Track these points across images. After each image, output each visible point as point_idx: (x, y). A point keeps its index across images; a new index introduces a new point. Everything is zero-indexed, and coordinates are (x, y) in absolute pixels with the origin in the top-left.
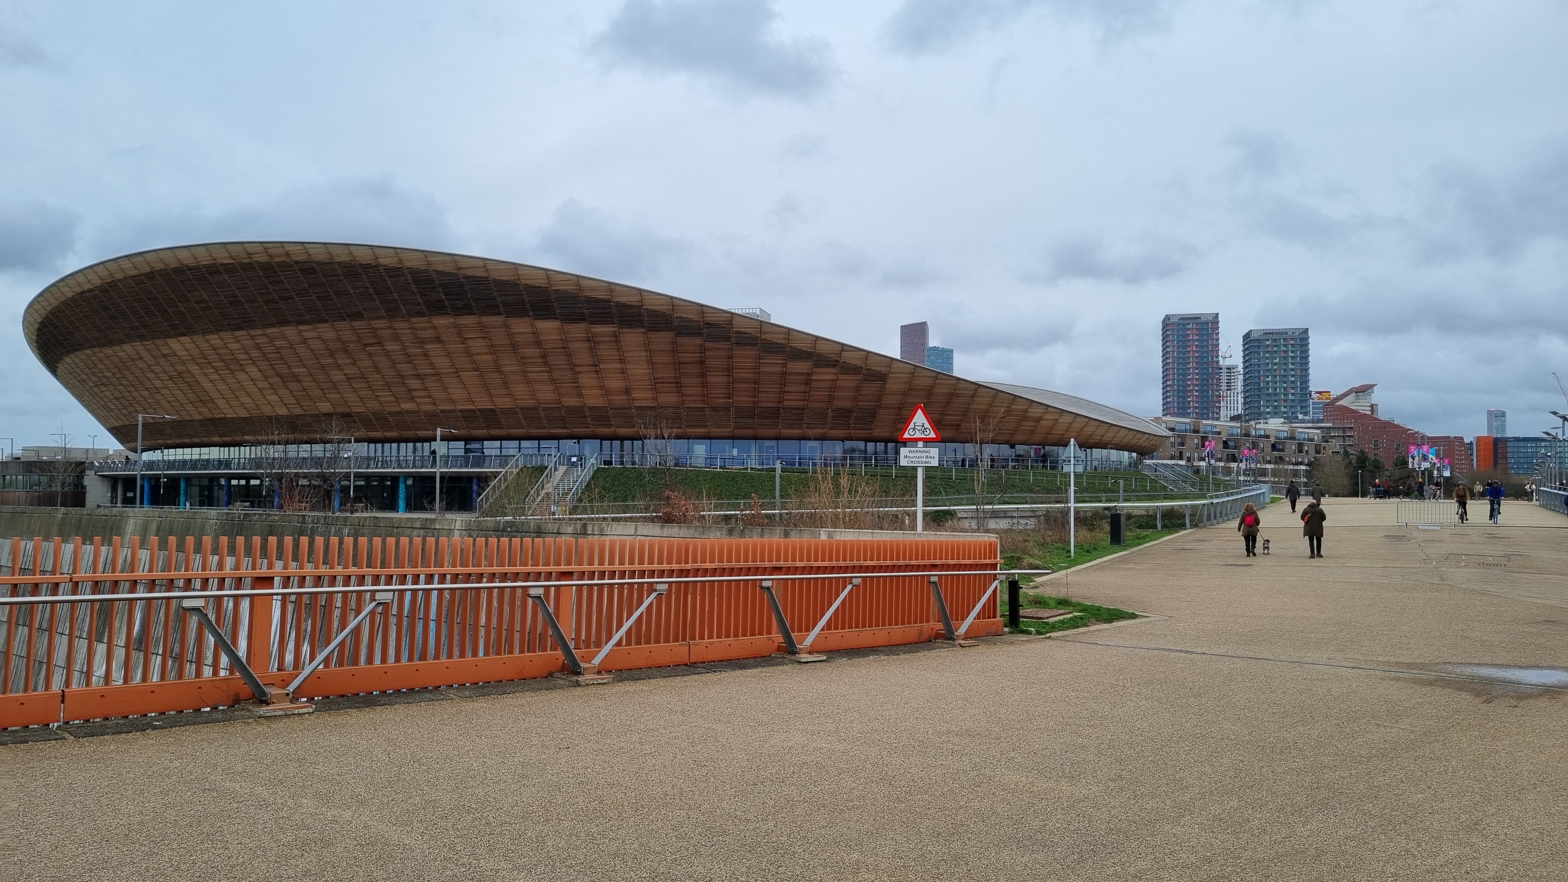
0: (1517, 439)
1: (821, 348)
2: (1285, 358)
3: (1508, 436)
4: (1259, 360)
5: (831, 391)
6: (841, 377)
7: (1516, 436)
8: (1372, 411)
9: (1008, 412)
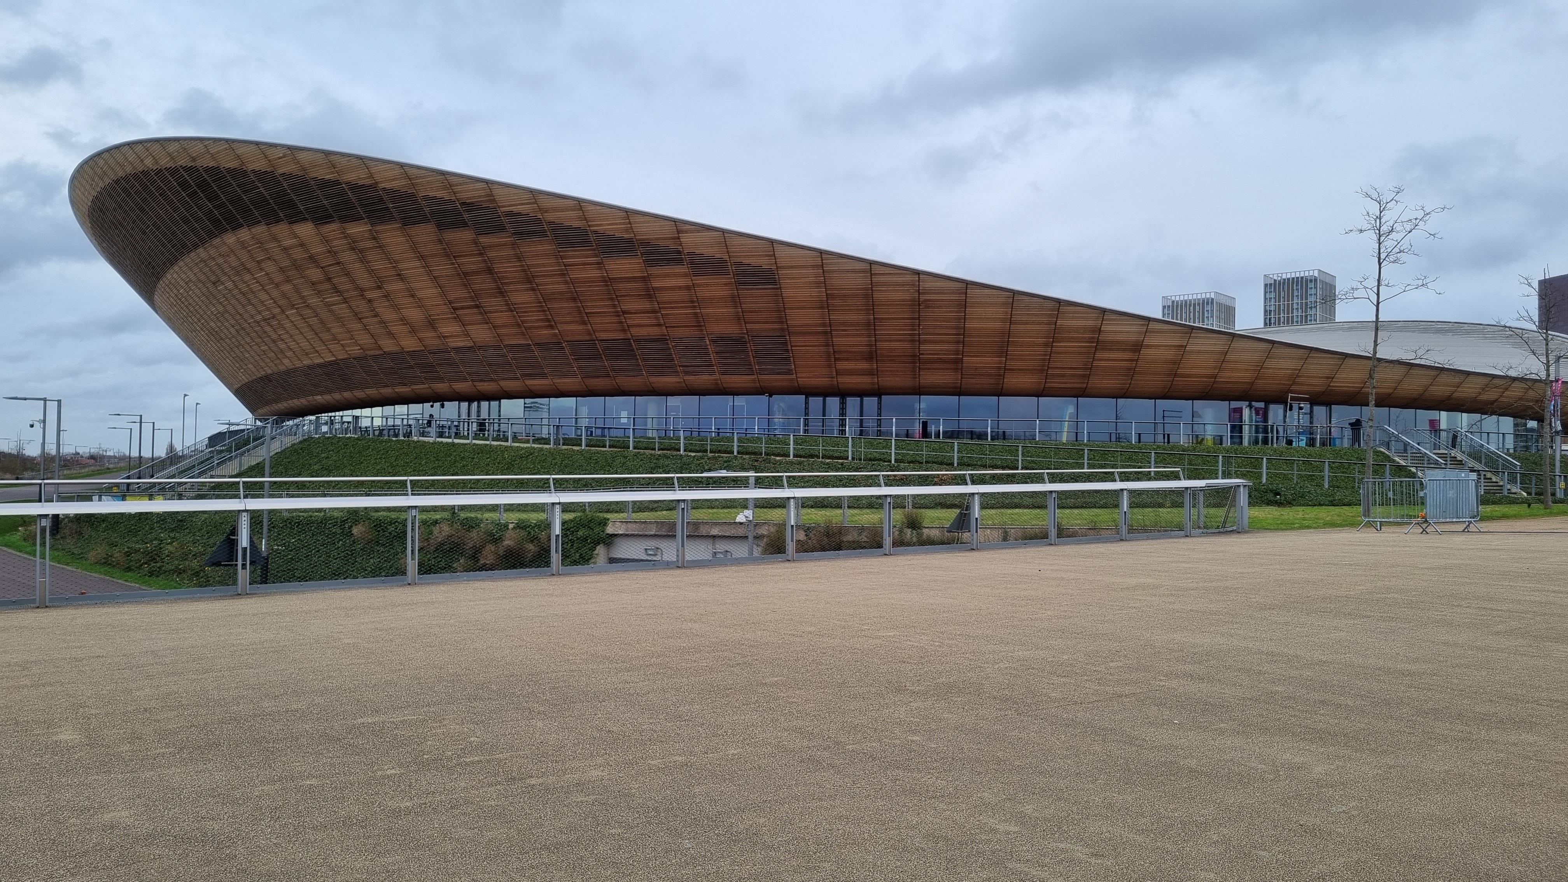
1: (644, 231)
5: (695, 307)
6: (698, 280)
9: (1055, 335)
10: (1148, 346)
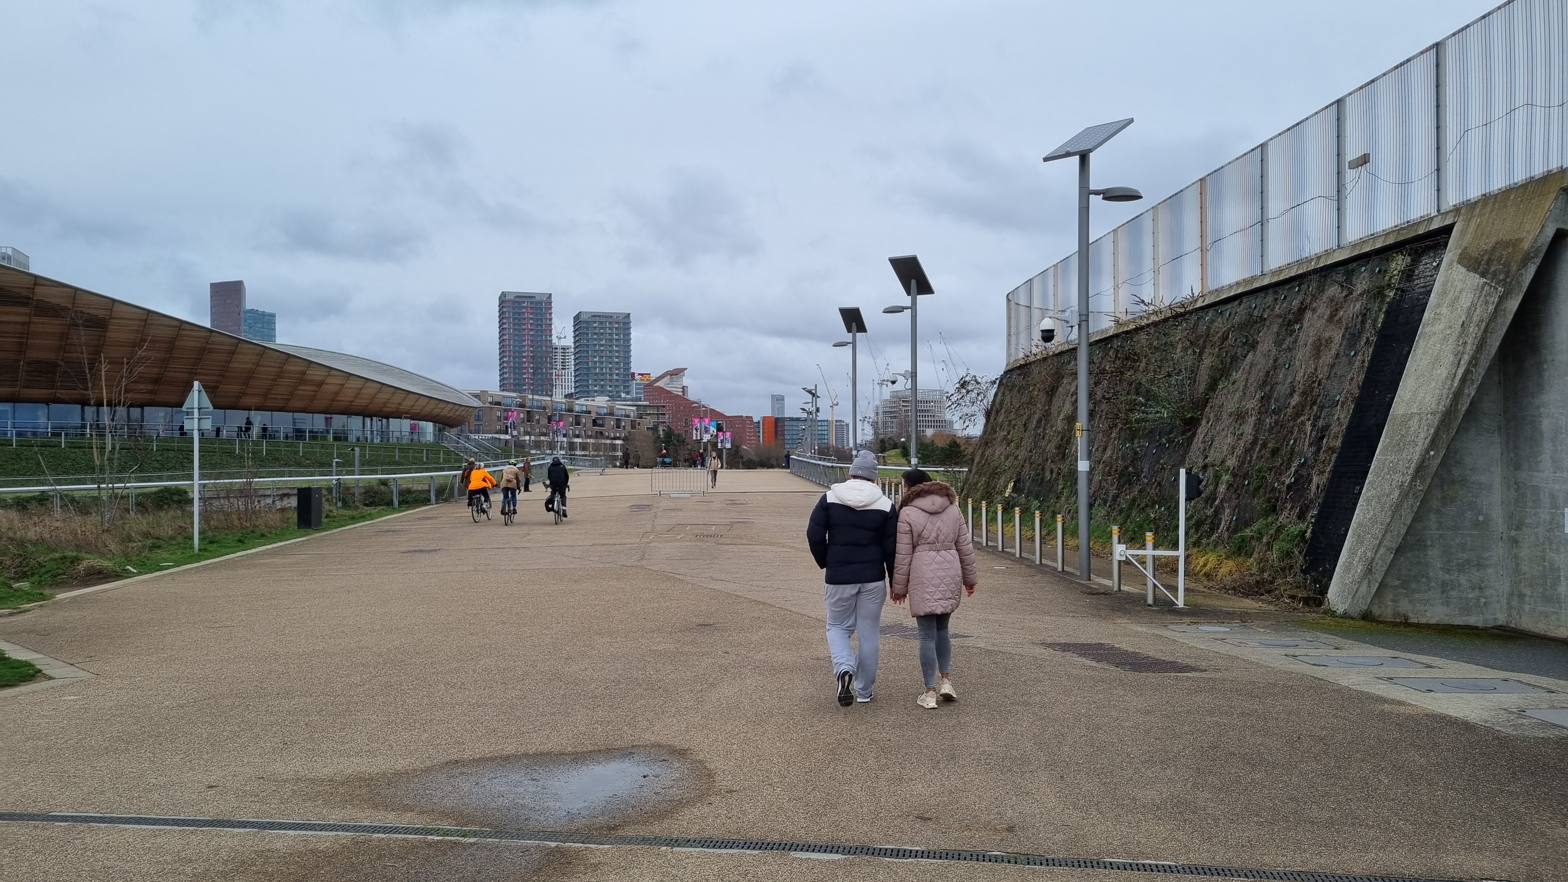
0: (792, 419)
2: (611, 340)
3: (786, 416)
4: (588, 341)
5: (23, 338)
6: (36, 319)
7: (791, 416)
8: (683, 392)
9: (280, 374)
10: (327, 384)
